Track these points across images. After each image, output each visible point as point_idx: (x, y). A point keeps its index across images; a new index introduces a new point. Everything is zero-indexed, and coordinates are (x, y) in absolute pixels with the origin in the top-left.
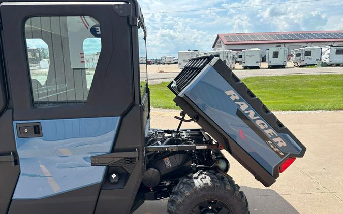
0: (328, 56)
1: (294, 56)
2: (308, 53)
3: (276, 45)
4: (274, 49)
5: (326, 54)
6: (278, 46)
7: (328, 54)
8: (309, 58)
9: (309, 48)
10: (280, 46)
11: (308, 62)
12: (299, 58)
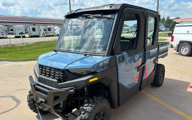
0: (59, 31)
1: (43, 31)
2: (49, 29)
3: (32, 24)
4: (32, 27)
5: (57, 30)
6: (34, 25)
7: (58, 30)
8: (51, 32)
9: (49, 27)
10: (35, 25)
11: (50, 34)
12: (45, 32)
